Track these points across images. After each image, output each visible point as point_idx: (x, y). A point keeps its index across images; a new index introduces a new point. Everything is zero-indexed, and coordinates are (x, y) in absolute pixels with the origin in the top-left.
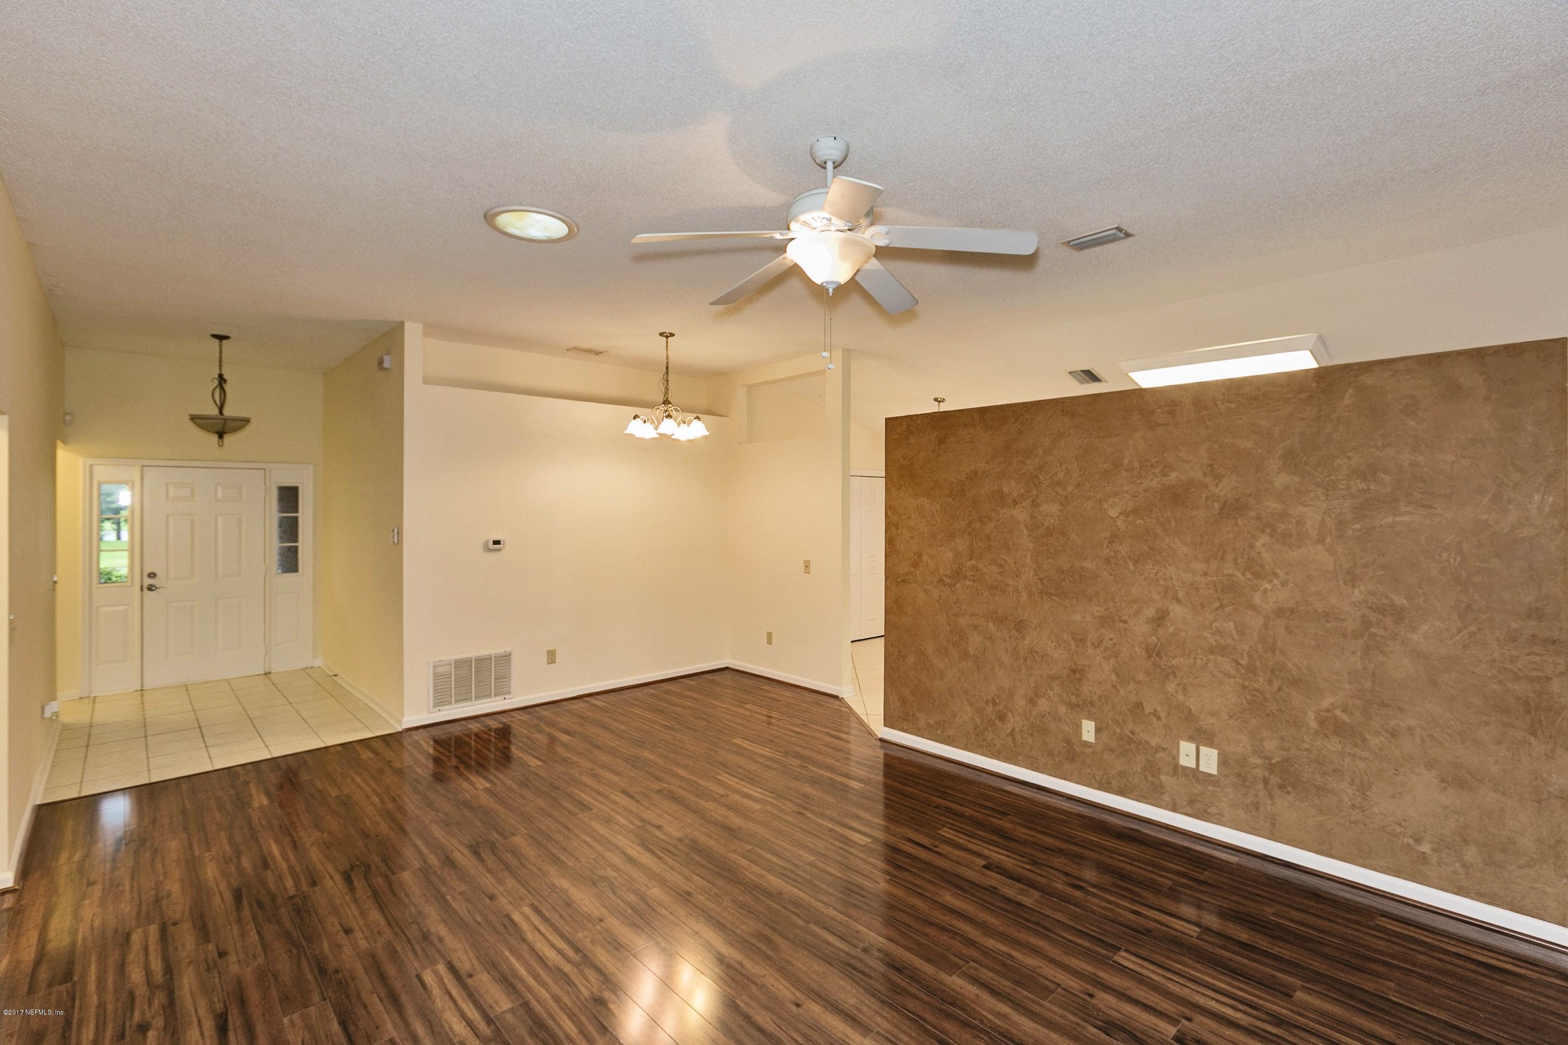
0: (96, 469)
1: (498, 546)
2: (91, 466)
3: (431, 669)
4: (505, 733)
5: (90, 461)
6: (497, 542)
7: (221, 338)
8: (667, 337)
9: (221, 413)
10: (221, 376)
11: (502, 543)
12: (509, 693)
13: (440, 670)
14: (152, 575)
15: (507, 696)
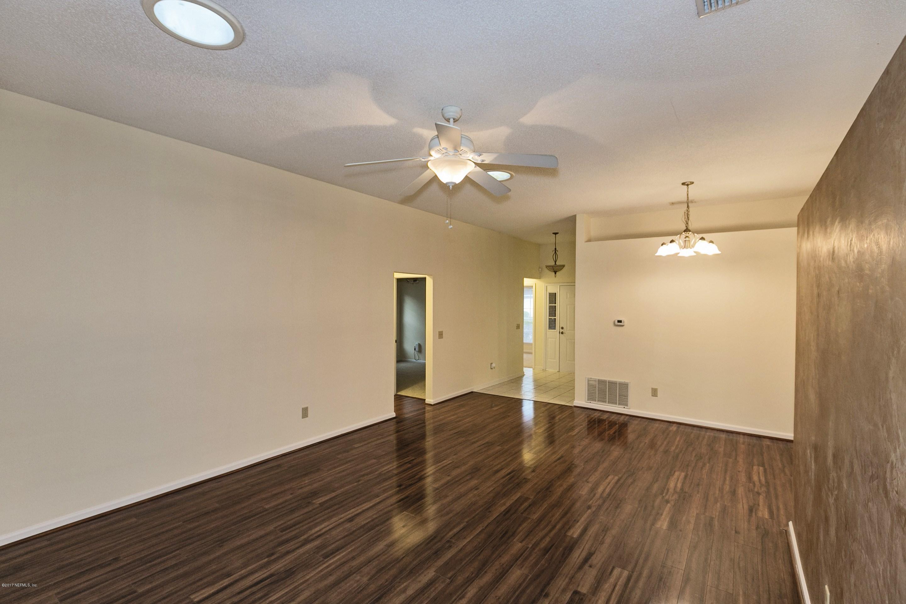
0: (548, 287)
1: (620, 323)
2: (547, 286)
3: (587, 381)
4: (624, 426)
5: (546, 285)
6: (620, 321)
7: (556, 234)
8: (688, 185)
9: (555, 264)
10: (555, 249)
11: (622, 322)
12: (627, 405)
13: (591, 382)
14: (562, 328)
15: (625, 407)
